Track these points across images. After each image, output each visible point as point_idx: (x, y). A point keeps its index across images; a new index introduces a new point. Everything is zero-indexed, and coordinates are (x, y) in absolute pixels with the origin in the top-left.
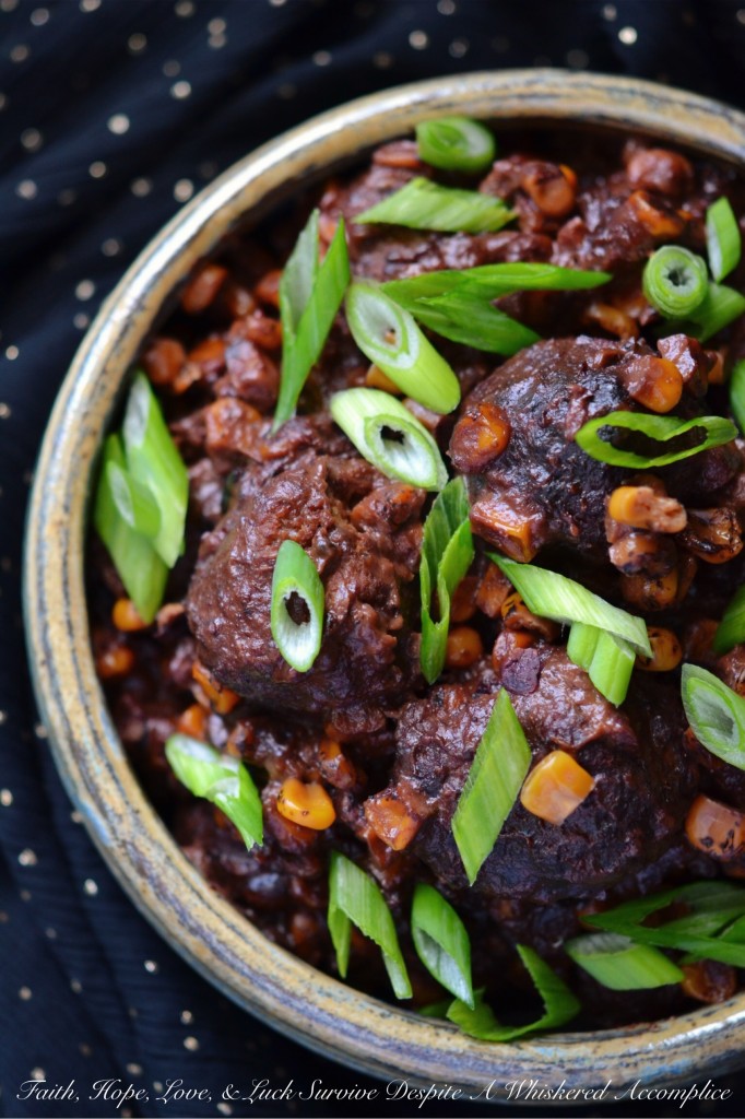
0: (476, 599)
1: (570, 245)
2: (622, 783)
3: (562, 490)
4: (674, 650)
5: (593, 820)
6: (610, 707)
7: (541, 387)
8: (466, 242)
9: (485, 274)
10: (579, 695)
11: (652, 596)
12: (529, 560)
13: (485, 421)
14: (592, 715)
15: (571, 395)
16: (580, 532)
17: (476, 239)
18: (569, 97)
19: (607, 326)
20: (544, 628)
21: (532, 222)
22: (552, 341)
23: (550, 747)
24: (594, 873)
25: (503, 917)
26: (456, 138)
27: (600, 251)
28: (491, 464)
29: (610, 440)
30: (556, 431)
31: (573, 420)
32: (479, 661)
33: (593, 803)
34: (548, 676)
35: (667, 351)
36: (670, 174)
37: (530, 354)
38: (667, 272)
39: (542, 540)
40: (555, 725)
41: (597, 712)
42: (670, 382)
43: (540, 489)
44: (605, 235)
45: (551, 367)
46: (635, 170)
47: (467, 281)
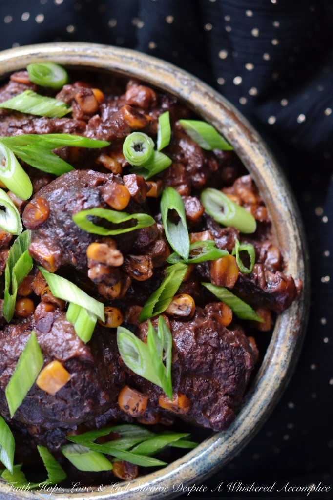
0: (32, 286)
1: (93, 127)
2: (85, 379)
3: (70, 241)
4: (118, 319)
5: (70, 394)
6: (82, 343)
7: (66, 192)
8: (46, 121)
9: (50, 137)
10: (69, 336)
11: (108, 294)
12: (54, 271)
13: (38, 206)
14: (73, 346)
15: (77, 198)
16: (76, 261)
17: (51, 120)
18: (102, 58)
19: (107, 166)
20: (59, 303)
21: (77, 115)
22: (77, 171)
23: (53, 359)
24: (69, 418)
25: (33, 433)
26: (47, 73)
27: (105, 131)
28: (40, 226)
29: (93, 221)
30: (70, 214)
31: (76, 210)
32: (32, 315)
33: (70, 387)
34: (56, 326)
35: (127, 181)
36: (144, 98)
37: (66, 176)
38: (133, 145)
39: (60, 263)
40: (56, 349)
41: (75, 344)
42: (123, 196)
43: (59, 240)
44: (108, 125)
45: (73, 183)
46: (129, 95)
47: (41, 140)
